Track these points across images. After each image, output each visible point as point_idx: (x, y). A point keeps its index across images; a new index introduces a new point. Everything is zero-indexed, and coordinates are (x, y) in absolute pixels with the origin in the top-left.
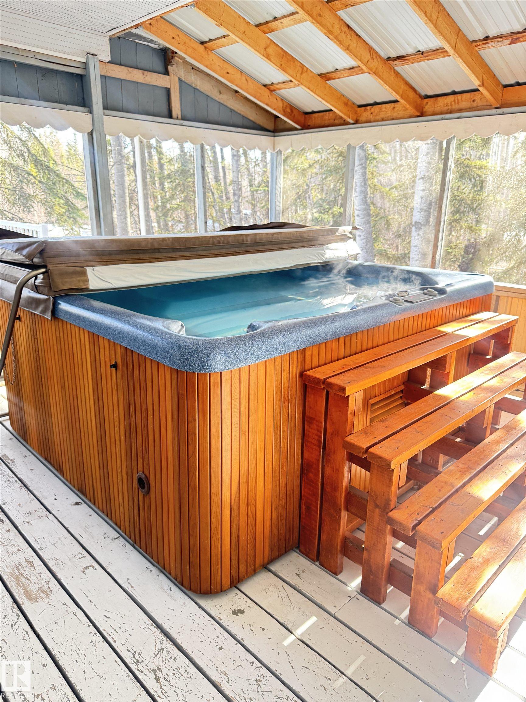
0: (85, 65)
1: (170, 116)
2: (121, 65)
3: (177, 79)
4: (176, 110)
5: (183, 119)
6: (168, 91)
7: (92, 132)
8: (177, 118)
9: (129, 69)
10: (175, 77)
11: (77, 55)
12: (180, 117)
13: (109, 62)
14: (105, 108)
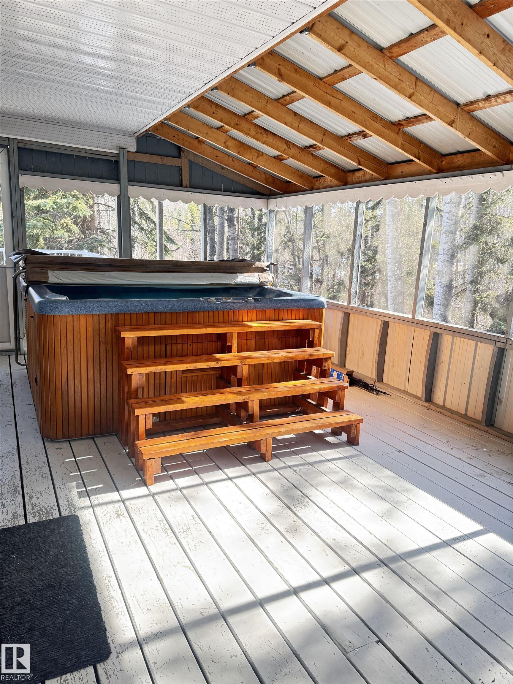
0: (118, 155)
1: (182, 186)
2: (146, 153)
3: (187, 161)
4: (186, 181)
5: (191, 187)
6: (180, 169)
7: (120, 195)
8: (186, 187)
9: (151, 155)
10: (186, 159)
11: (113, 149)
12: (188, 185)
13: (135, 152)
14: (129, 181)
